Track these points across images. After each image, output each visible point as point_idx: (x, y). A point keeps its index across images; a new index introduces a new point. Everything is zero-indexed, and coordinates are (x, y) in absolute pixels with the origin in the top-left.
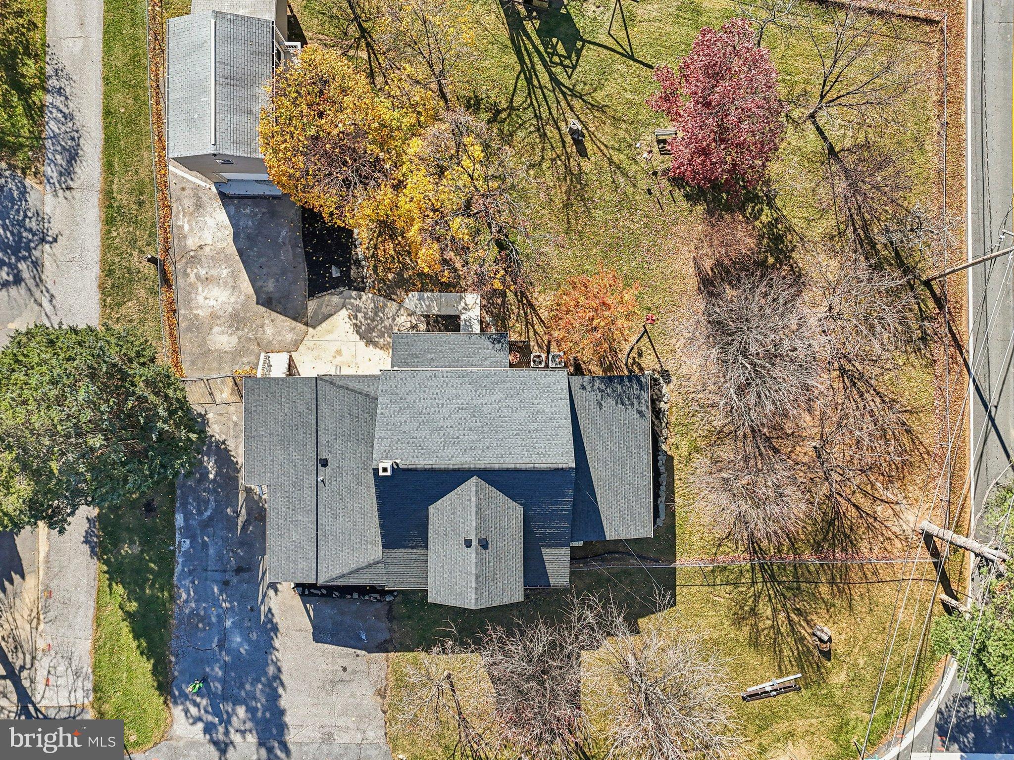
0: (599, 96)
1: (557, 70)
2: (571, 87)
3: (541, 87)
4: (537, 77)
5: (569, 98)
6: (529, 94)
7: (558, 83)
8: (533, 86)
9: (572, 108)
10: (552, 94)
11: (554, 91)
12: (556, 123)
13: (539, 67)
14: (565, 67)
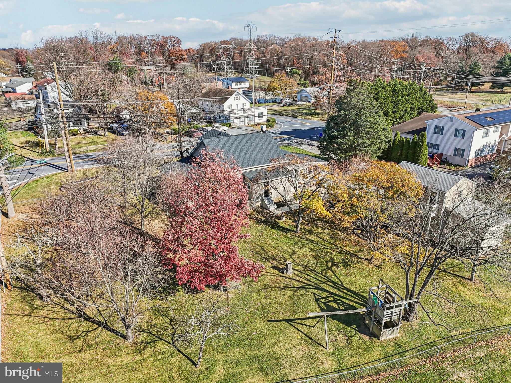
0: (289, 293)
1: (324, 294)
2: (308, 290)
3: (324, 283)
4: (332, 286)
5: (304, 284)
6: (327, 277)
7: (317, 288)
8: (329, 281)
9: (298, 281)
10: (315, 282)
11: (316, 284)
12: (301, 272)
13: (335, 291)
14: (322, 298)
